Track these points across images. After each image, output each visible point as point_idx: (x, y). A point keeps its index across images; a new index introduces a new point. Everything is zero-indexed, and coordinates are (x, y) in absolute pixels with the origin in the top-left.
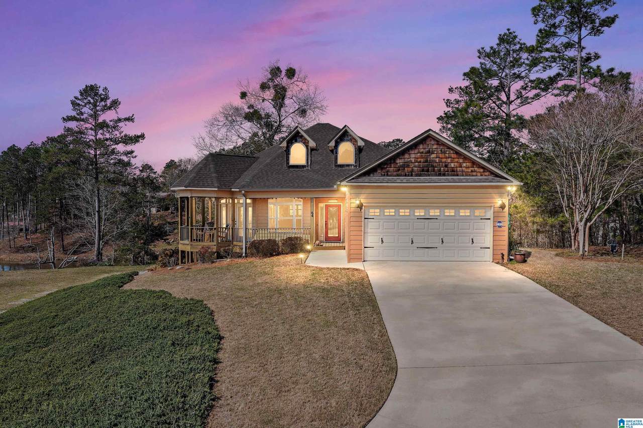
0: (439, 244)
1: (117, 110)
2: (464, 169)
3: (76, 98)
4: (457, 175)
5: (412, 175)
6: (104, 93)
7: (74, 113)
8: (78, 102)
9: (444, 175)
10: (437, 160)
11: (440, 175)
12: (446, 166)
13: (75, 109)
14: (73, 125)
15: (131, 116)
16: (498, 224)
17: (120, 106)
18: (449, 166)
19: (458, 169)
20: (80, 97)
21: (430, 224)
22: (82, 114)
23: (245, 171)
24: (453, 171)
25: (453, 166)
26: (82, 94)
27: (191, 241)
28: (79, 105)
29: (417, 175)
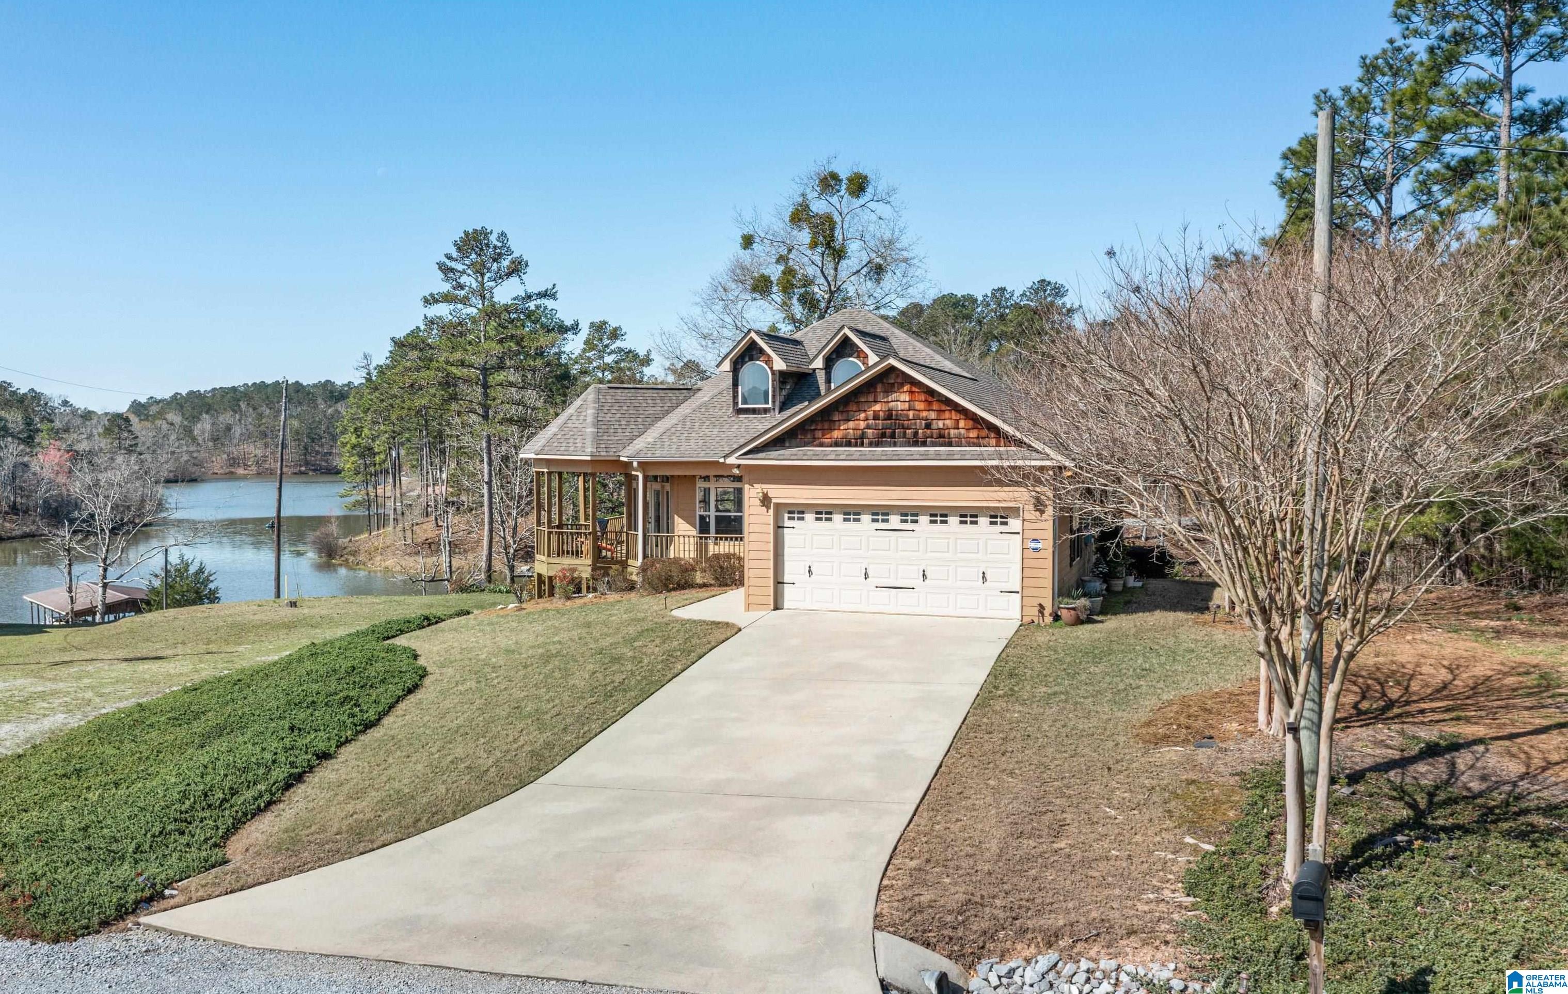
0: (918, 582)
1: (523, 277)
2: (963, 431)
3: (449, 257)
4: (950, 444)
5: (862, 445)
6: (499, 244)
7: (446, 287)
8: (452, 264)
9: (924, 444)
10: (911, 414)
11: (916, 444)
12: (928, 426)
13: (447, 279)
14: (442, 310)
15: (550, 287)
16: (1034, 545)
17: (528, 270)
18: (934, 426)
19: (952, 432)
20: (455, 254)
21: (900, 540)
22: (461, 287)
23: (660, 418)
24: (941, 436)
25: (941, 426)
26: (459, 249)
27: (549, 556)
28: (452, 270)
29: (871, 445)
